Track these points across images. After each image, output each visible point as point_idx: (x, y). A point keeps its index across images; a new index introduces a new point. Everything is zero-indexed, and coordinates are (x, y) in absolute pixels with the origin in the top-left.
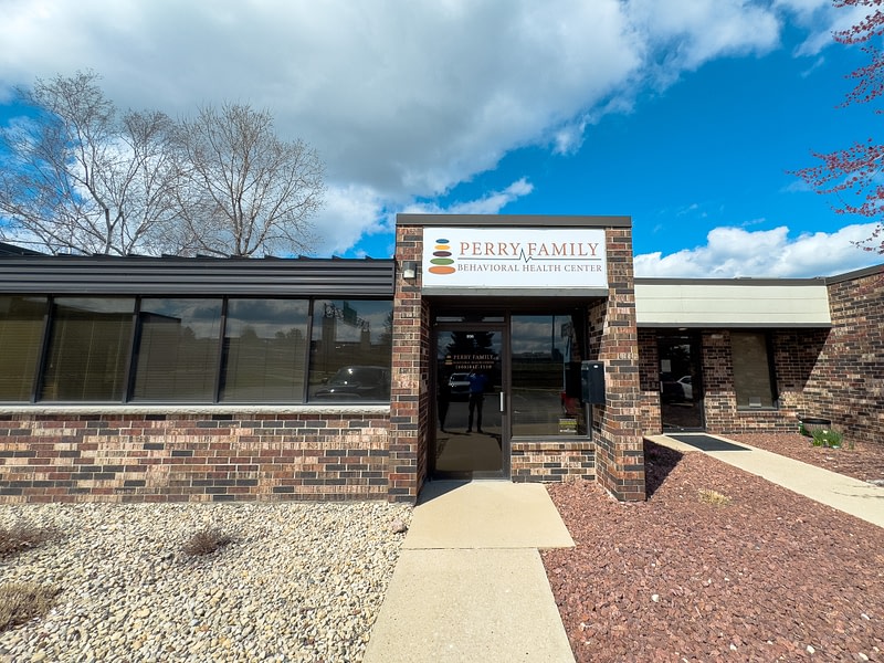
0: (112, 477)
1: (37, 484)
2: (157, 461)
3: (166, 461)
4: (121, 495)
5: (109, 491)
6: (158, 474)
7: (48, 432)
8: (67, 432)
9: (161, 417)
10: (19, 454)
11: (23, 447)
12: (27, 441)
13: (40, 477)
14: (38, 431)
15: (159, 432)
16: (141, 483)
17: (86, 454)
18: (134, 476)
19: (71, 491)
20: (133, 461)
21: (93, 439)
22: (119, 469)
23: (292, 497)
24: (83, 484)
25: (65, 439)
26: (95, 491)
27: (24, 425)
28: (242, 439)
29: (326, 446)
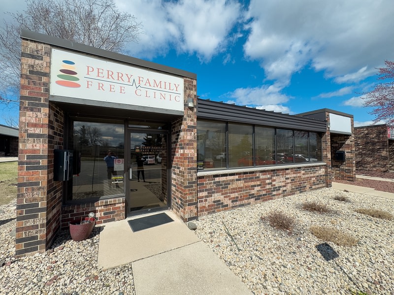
0: (279, 190)
1: (264, 195)
2: (288, 183)
3: (290, 183)
4: (282, 195)
5: (279, 194)
6: (289, 187)
7: (264, 177)
8: (269, 176)
9: (287, 169)
10: (258, 185)
11: (258, 183)
12: (259, 180)
13: (264, 193)
14: (262, 177)
15: (288, 174)
16: (286, 190)
17: (274, 183)
18: (284, 188)
19: (272, 196)
20: (283, 184)
21: (274, 178)
22: (280, 187)
23: (312, 189)
24: (274, 193)
25: (268, 179)
26: (277, 195)
27: (258, 175)
28: (303, 174)
29: (316, 175)
